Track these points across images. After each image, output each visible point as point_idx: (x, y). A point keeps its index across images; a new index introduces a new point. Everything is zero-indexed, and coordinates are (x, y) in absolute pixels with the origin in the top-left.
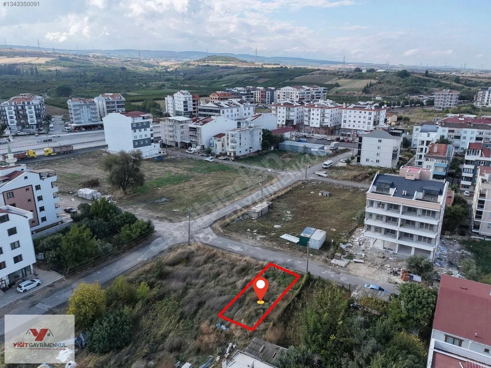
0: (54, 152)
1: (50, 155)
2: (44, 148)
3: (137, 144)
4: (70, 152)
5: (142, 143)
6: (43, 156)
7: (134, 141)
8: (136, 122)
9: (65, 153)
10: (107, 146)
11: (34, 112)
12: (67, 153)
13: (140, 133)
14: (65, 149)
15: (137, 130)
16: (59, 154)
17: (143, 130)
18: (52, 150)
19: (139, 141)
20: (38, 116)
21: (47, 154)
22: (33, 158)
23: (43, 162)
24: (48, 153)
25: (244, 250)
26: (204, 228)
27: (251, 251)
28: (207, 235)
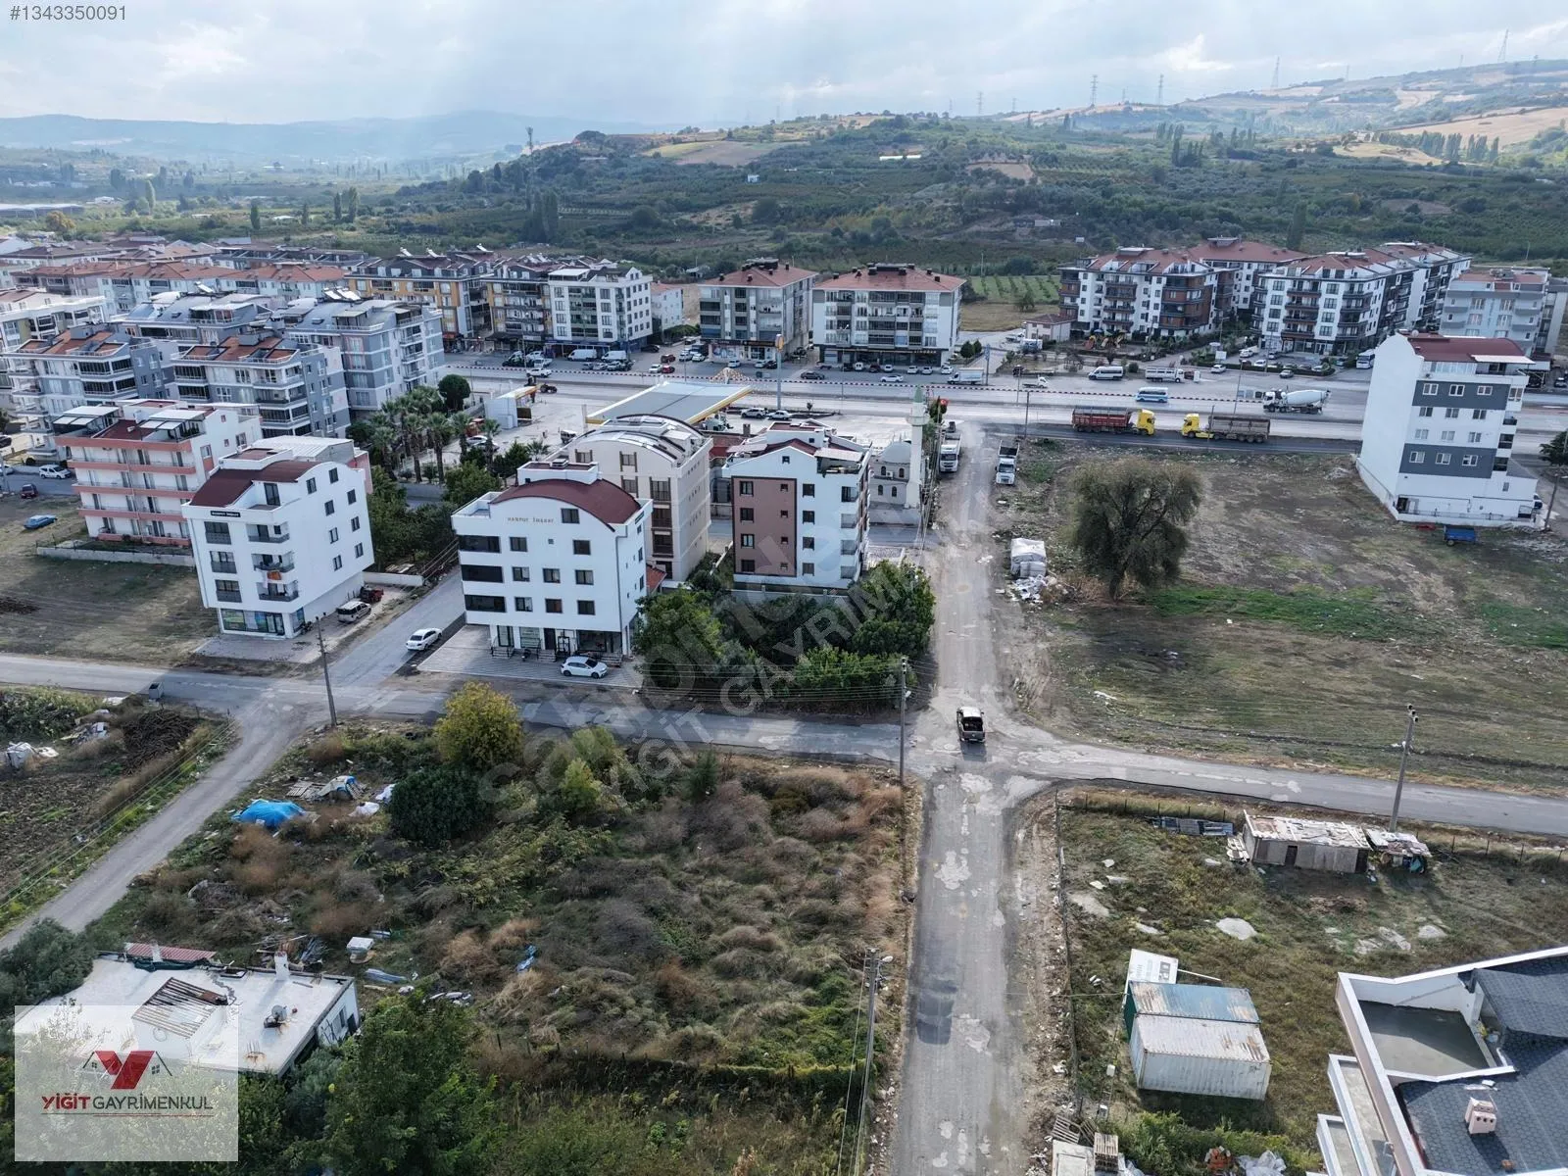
0: (1208, 430)
1: (1192, 437)
2: (1187, 413)
3: (1420, 458)
4: (1255, 442)
5: (1446, 458)
6: (1174, 434)
7: (1409, 450)
8: (1438, 376)
9: (1241, 440)
10: (1357, 445)
11: (1340, 303)
12: (1246, 441)
13: (1451, 424)
14: (1243, 428)
15: (1436, 409)
16: (1219, 438)
17: (1466, 413)
18: (1203, 424)
19: (1432, 451)
20: (1349, 317)
21: (1185, 430)
22: (1142, 433)
23: (1148, 450)
24: (1189, 428)
25: (958, 889)
26: (1028, 776)
27: (963, 906)
28: (988, 793)
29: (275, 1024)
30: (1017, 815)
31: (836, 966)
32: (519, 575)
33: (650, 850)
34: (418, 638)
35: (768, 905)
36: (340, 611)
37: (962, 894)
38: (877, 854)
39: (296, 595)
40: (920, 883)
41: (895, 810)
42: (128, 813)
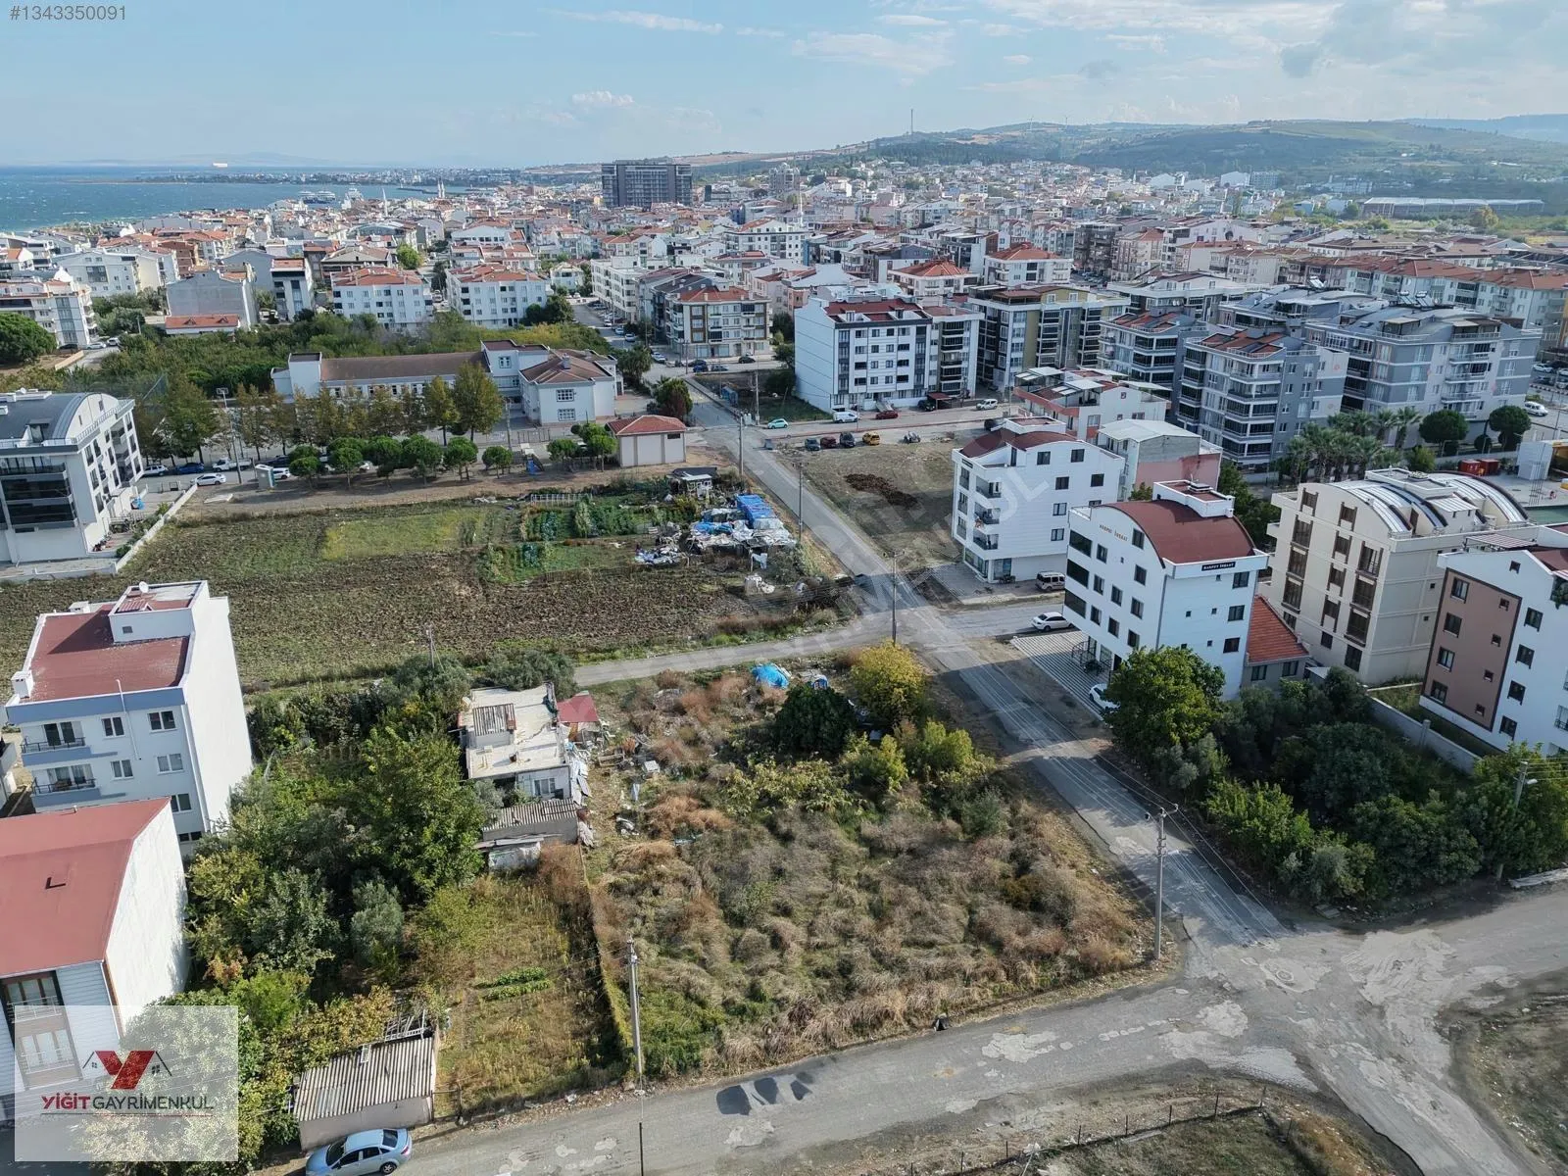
25: (986, 1058)
26: (1304, 1062)
27: (957, 1071)
28: (1215, 1035)
29: (513, 759)
30: (1199, 1076)
31: (780, 1003)
32: (1098, 586)
33: (864, 840)
34: (1043, 617)
35: (846, 935)
36: (1039, 577)
37: (981, 1064)
38: (992, 977)
39: (995, 547)
40: (973, 1025)
41: (1088, 969)
42: (724, 637)
